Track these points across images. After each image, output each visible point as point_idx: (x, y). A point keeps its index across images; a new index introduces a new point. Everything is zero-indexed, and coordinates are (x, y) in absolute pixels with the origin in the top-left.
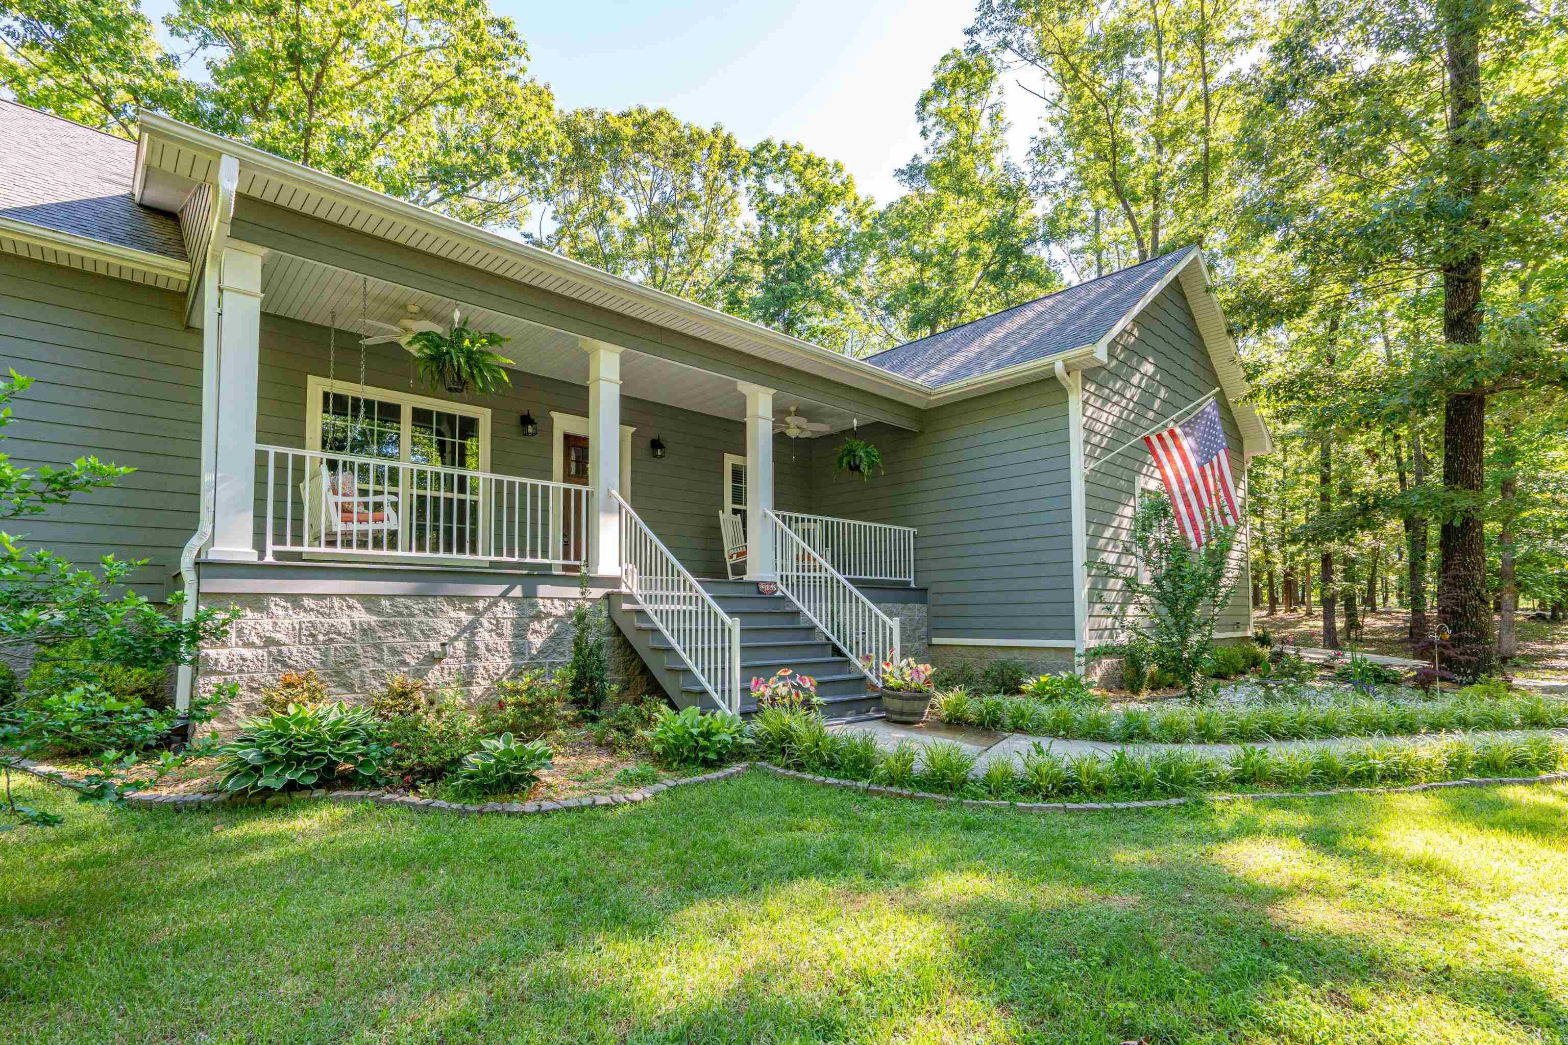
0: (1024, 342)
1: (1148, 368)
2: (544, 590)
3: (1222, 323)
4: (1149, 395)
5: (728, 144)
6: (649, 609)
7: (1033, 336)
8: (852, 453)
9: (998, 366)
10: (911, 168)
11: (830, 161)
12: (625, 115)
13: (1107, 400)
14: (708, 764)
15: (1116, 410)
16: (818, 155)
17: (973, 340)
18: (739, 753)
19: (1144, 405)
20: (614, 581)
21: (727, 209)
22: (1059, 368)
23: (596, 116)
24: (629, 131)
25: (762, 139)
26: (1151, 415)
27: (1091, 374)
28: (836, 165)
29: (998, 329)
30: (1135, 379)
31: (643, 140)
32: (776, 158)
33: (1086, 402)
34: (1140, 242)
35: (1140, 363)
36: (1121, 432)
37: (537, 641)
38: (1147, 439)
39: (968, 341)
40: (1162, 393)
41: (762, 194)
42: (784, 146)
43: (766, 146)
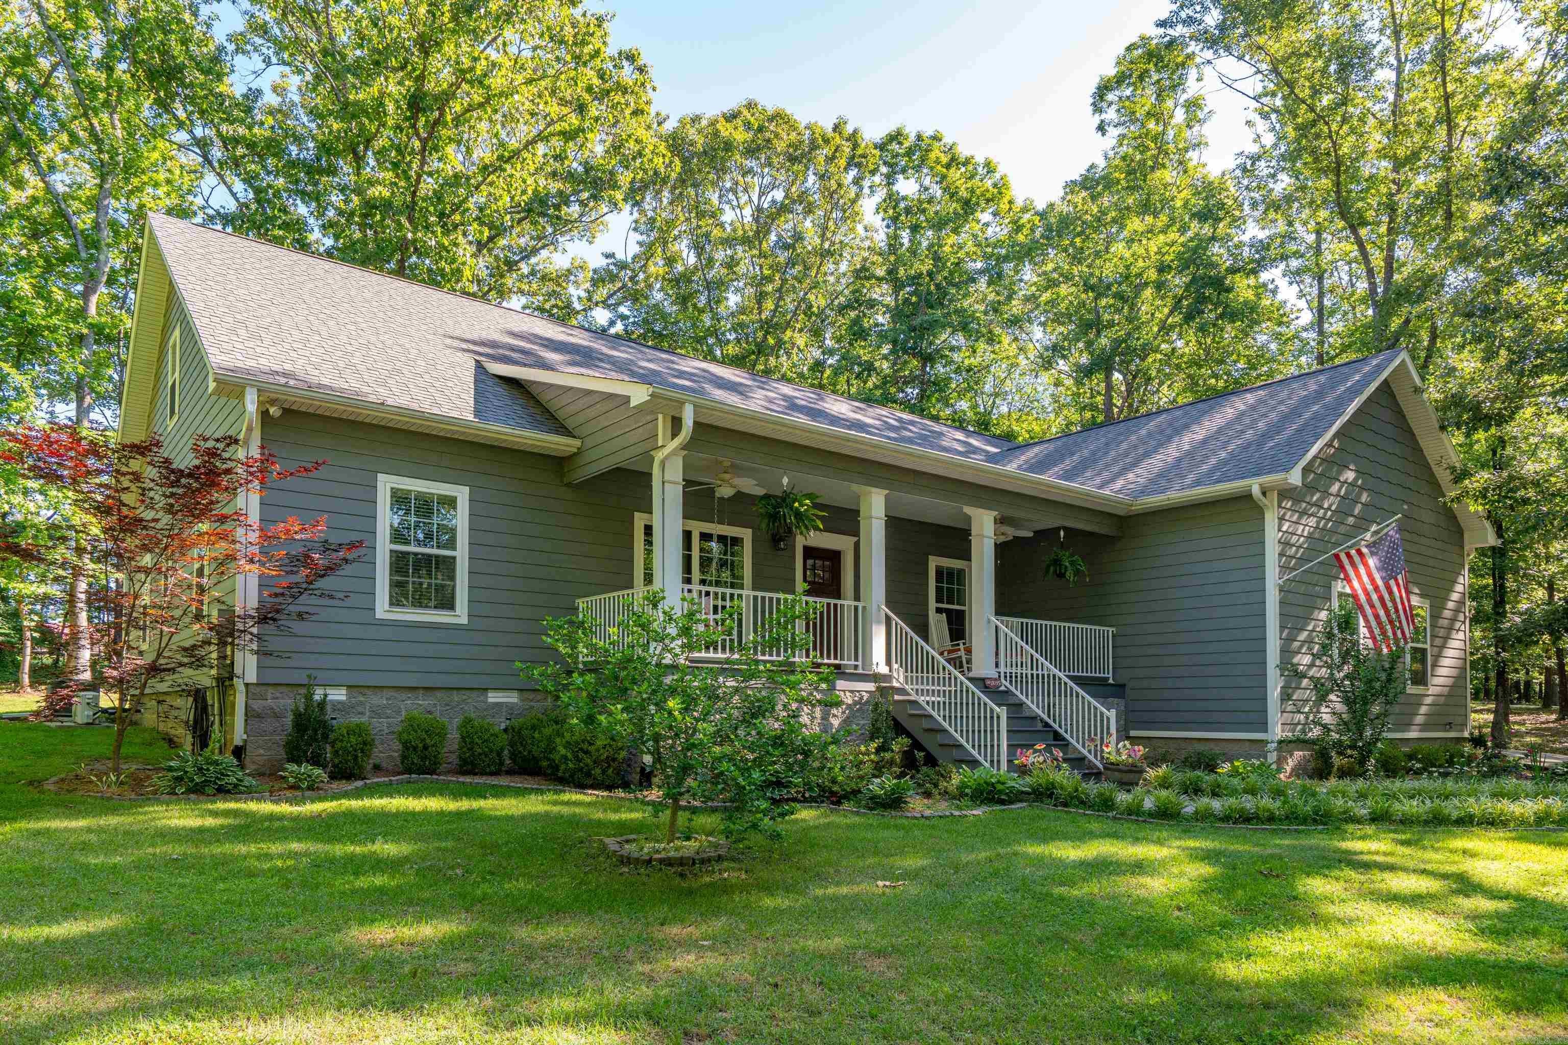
0: (1223, 455)
1: (1350, 475)
2: (841, 684)
3: (1434, 419)
4: (1347, 501)
5: (853, 139)
6: (922, 699)
7: (1231, 447)
8: (1057, 562)
9: (1198, 483)
10: (1085, 178)
11: (980, 159)
12: (731, 117)
13: (1303, 513)
14: (1002, 802)
15: (1312, 521)
16: (963, 151)
17: (1169, 439)
18: (1016, 797)
19: (1342, 512)
20: (887, 678)
21: (849, 213)
22: (1256, 491)
23: (704, 123)
24: (741, 136)
25: (892, 128)
26: (1351, 520)
27: (1285, 493)
28: (988, 164)
29: (1195, 427)
30: (1334, 488)
31: (759, 149)
32: (909, 153)
33: (1282, 519)
34: (1370, 273)
35: (1340, 473)
36: (1317, 542)
37: (836, 722)
38: (1337, 556)
39: (1165, 437)
40: (1364, 497)
41: (892, 199)
42: (919, 137)
43: (896, 136)
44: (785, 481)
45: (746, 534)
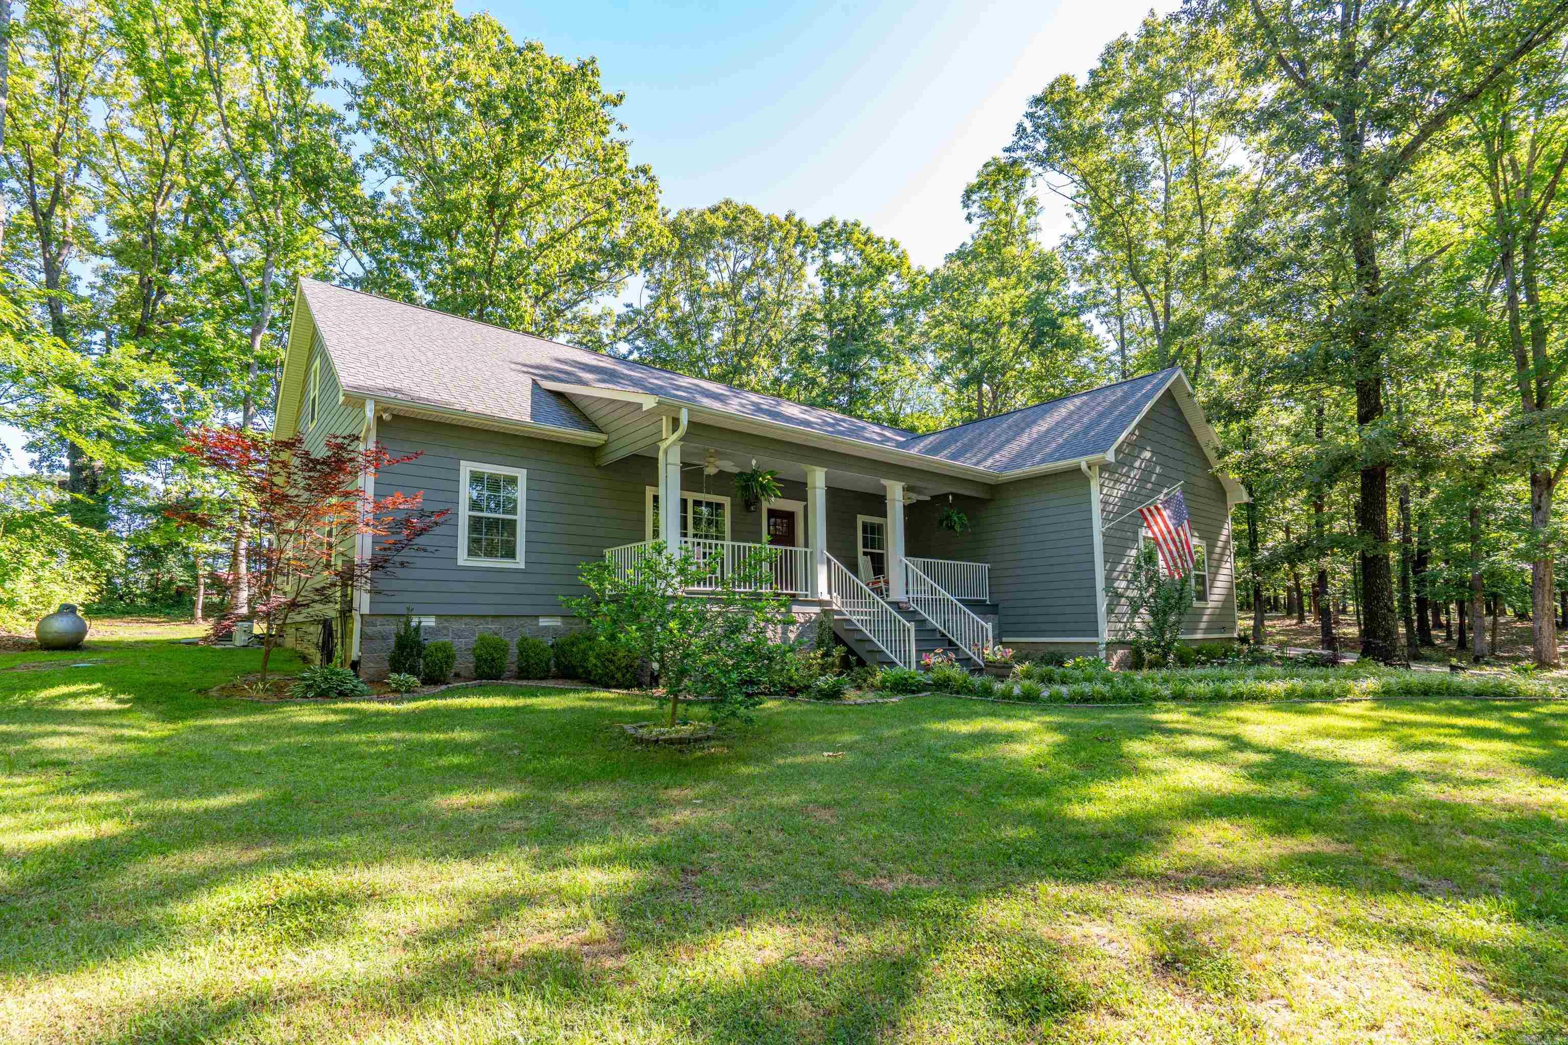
0: (1061, 441)
1: (1147, 454)
2: (795, 608)
3: (1202, 414)
4: (1147, 472)
5: (799, 225)
6: (854, 618)
7: (1065, 436)
8: (948, 518)
9: (1043, 461)
10: (959, 252)
11: (887, 239)
12: (714, 211)
13: (1117, 481)
14: (913, 692)
15: (1123, 487)
16: (876, 233)
17: (1023, 430)
18: (924, 687)
19: (1143, 480)
20: (829, 603)
21: (797, 276)
22: (1084, 466)
23: (695, 214)
24: (721, 223)
25: (826, 218)
26: (1149, 486)
27: (1104, 467)
28: (892, 243)
29: (1041, 422)
30: (1137, 464)
31: (733, 232)
32: (839, 234)
33: (1102, 485)
34: (1155, 316)
35: (1140, 453)
36: (1127, 501)
37: (792, 636)
38: (1141, 511)
39: (1019, 430)
40: (1158, 470)
41: (827, 266)
42: (845, 224)
43: (829, 224)
44: (754, 462)
45: (726, 501)
